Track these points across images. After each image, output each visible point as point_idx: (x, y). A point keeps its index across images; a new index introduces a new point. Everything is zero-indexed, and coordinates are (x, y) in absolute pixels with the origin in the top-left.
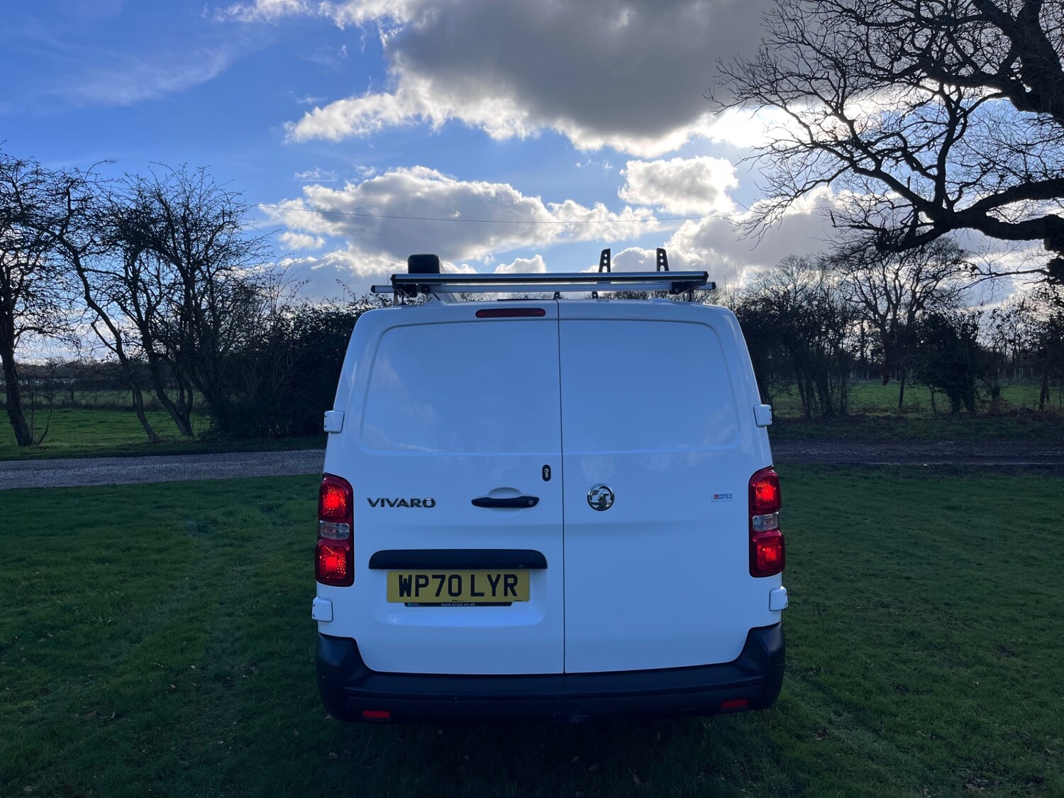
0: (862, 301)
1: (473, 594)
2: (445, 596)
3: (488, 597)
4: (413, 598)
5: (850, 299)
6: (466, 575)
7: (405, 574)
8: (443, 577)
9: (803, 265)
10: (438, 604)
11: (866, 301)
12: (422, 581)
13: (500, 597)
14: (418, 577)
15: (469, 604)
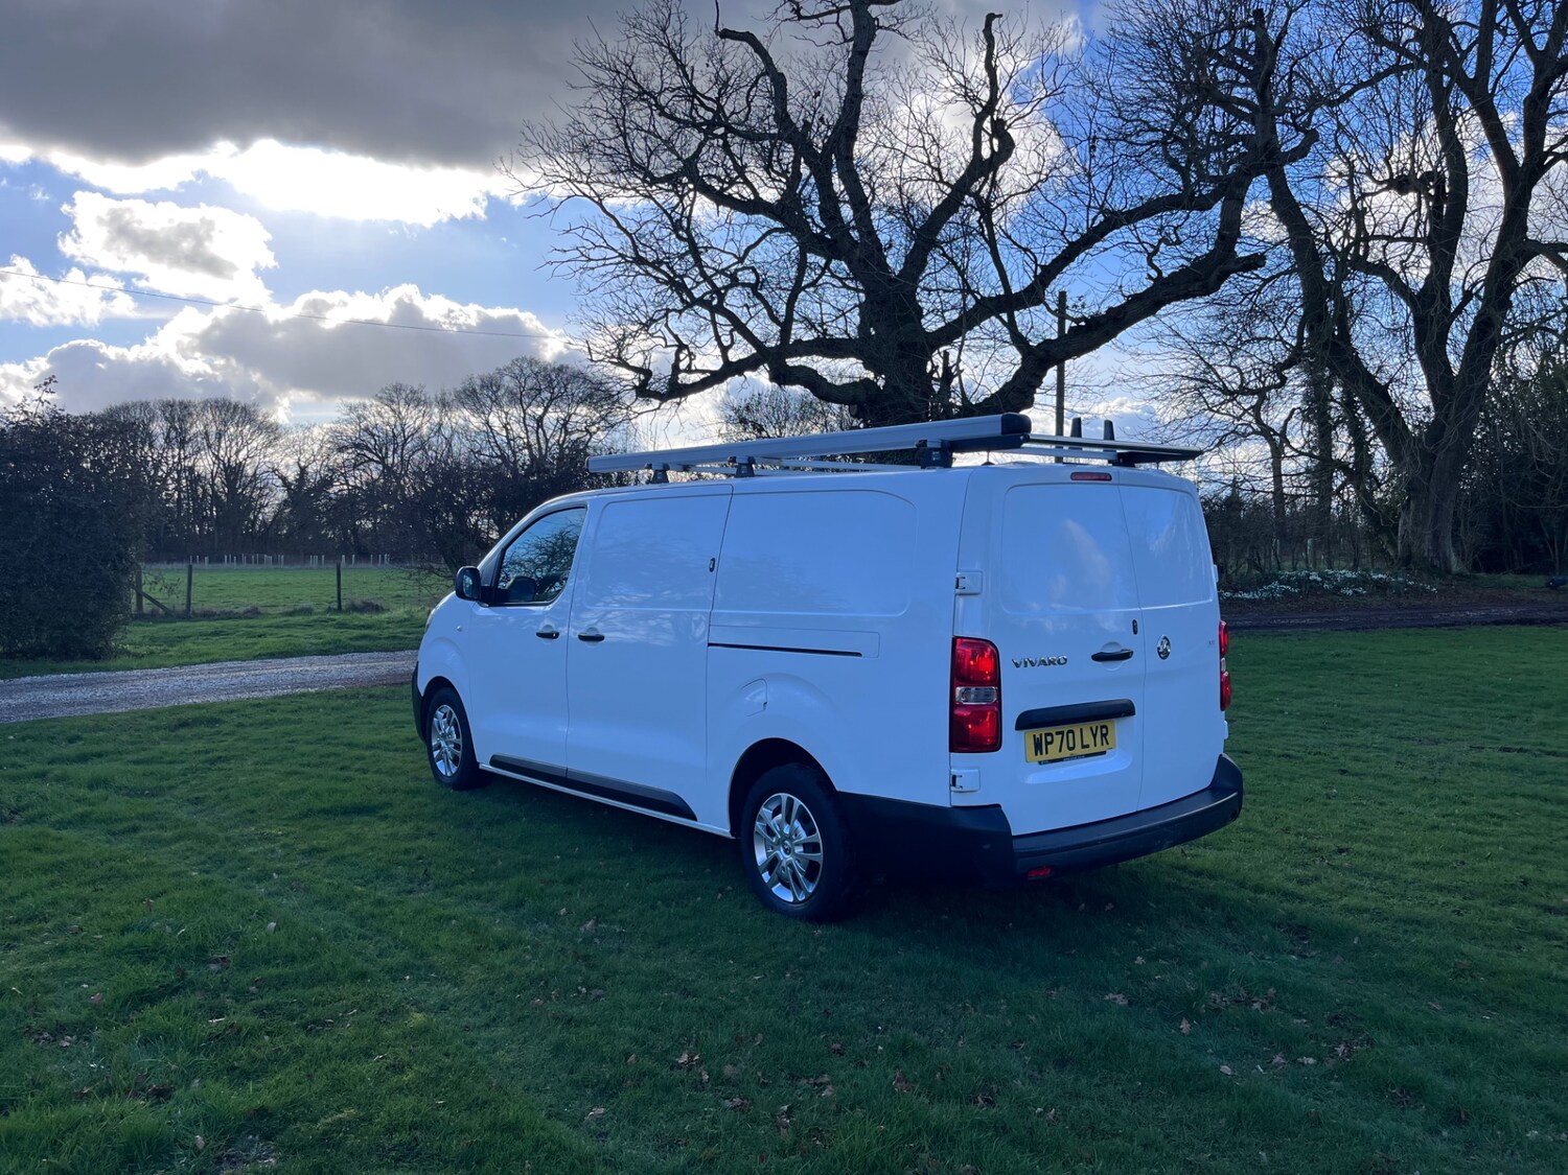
0: (498, 456)
1: (1084, 747)
2: (1066, 753)
3: (1092, 750)
4: (1044, 757)
5: (479, 452)
6: (1076, 728)
7: (1038, 732)
8: (1062, 733)
9: (415, 400)
10: (1061, 760)
11: (502, 456)
12: (1049, 739)
13: (1099, 748)
14: (1047, 735)
15: (1081, 756)
